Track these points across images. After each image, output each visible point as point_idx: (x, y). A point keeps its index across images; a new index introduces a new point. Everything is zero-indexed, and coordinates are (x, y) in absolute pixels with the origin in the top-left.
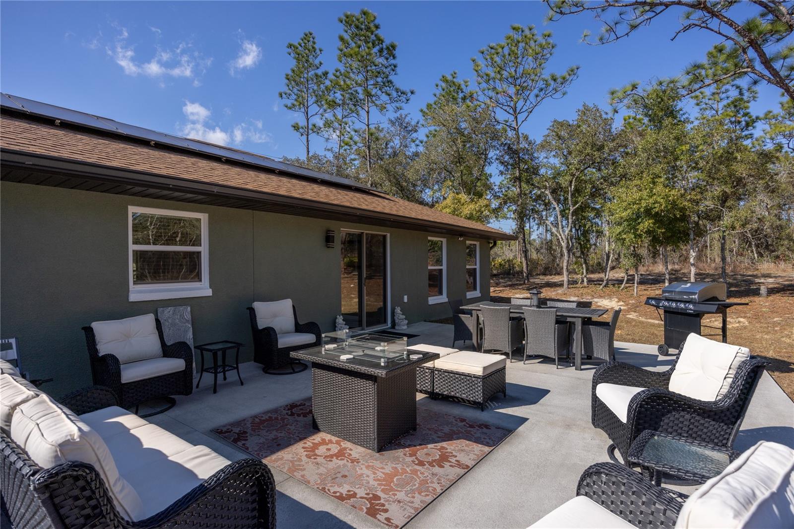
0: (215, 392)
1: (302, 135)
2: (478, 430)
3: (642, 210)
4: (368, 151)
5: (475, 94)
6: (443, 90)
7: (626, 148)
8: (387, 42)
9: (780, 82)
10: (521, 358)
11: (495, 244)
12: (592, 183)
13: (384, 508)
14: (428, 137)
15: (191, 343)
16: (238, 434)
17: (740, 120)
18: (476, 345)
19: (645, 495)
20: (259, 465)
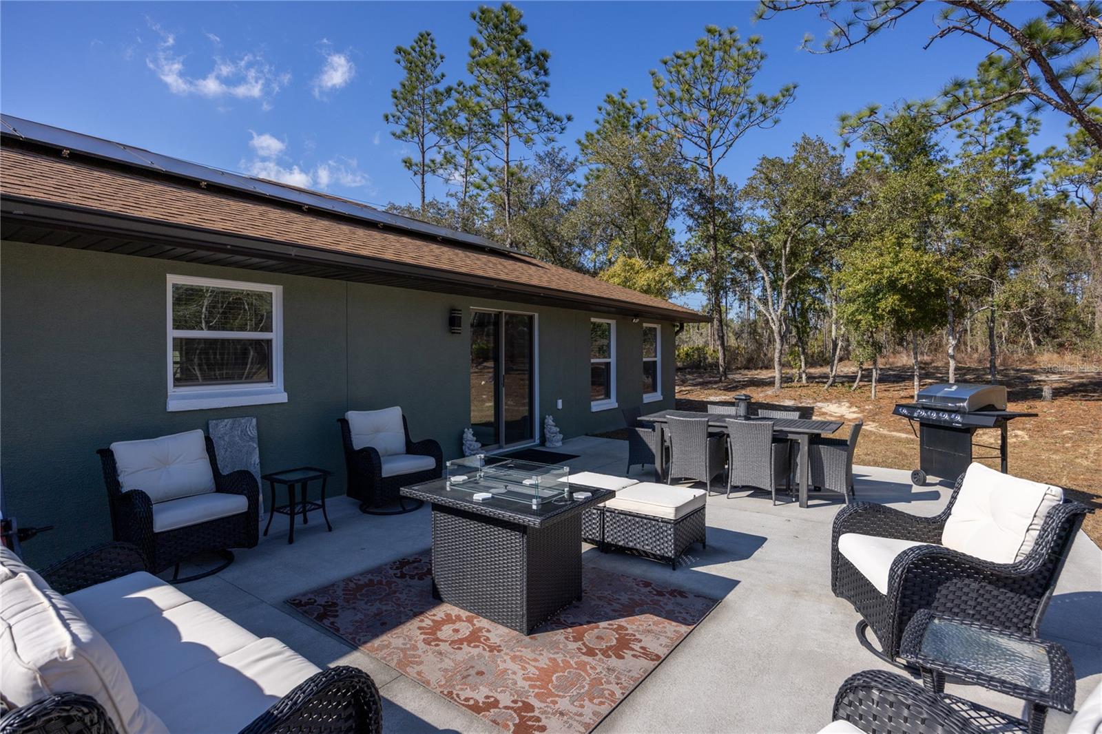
0: (291, 541)
1: (416, 174)
2: (669, 599)
3: (884, 281)
4: (506, 198)
5: (654, 121)
6: (609, 115)
7: (861, 196)
8: (536, 48)
9: (1072, 108)
10: (723, 490)
11: (682, 328)
12: (815, 243)
13: (540, 724)
14: (587, 179)
15: (256, 471)
16: (324, 606)
17: (1015, 158)
18: (659, 470)
19: (943, 726)
20: (357, 676)
